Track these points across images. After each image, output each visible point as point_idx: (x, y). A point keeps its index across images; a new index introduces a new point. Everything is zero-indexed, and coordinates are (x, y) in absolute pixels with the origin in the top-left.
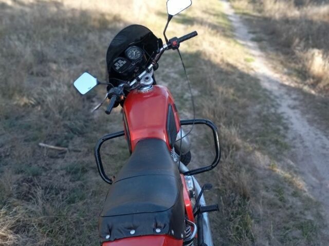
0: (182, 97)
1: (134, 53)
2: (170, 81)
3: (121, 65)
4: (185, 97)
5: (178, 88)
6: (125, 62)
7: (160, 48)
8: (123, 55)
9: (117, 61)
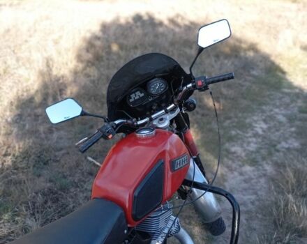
0: (275, 146)
1: (157, 86)
2: (272, 124)
3: (137, 98)
4: (279, 147)
5: (277, 133)
6: (143, 95)
7: (183, 86)
8: (144, 86)
9: (134, 92)
